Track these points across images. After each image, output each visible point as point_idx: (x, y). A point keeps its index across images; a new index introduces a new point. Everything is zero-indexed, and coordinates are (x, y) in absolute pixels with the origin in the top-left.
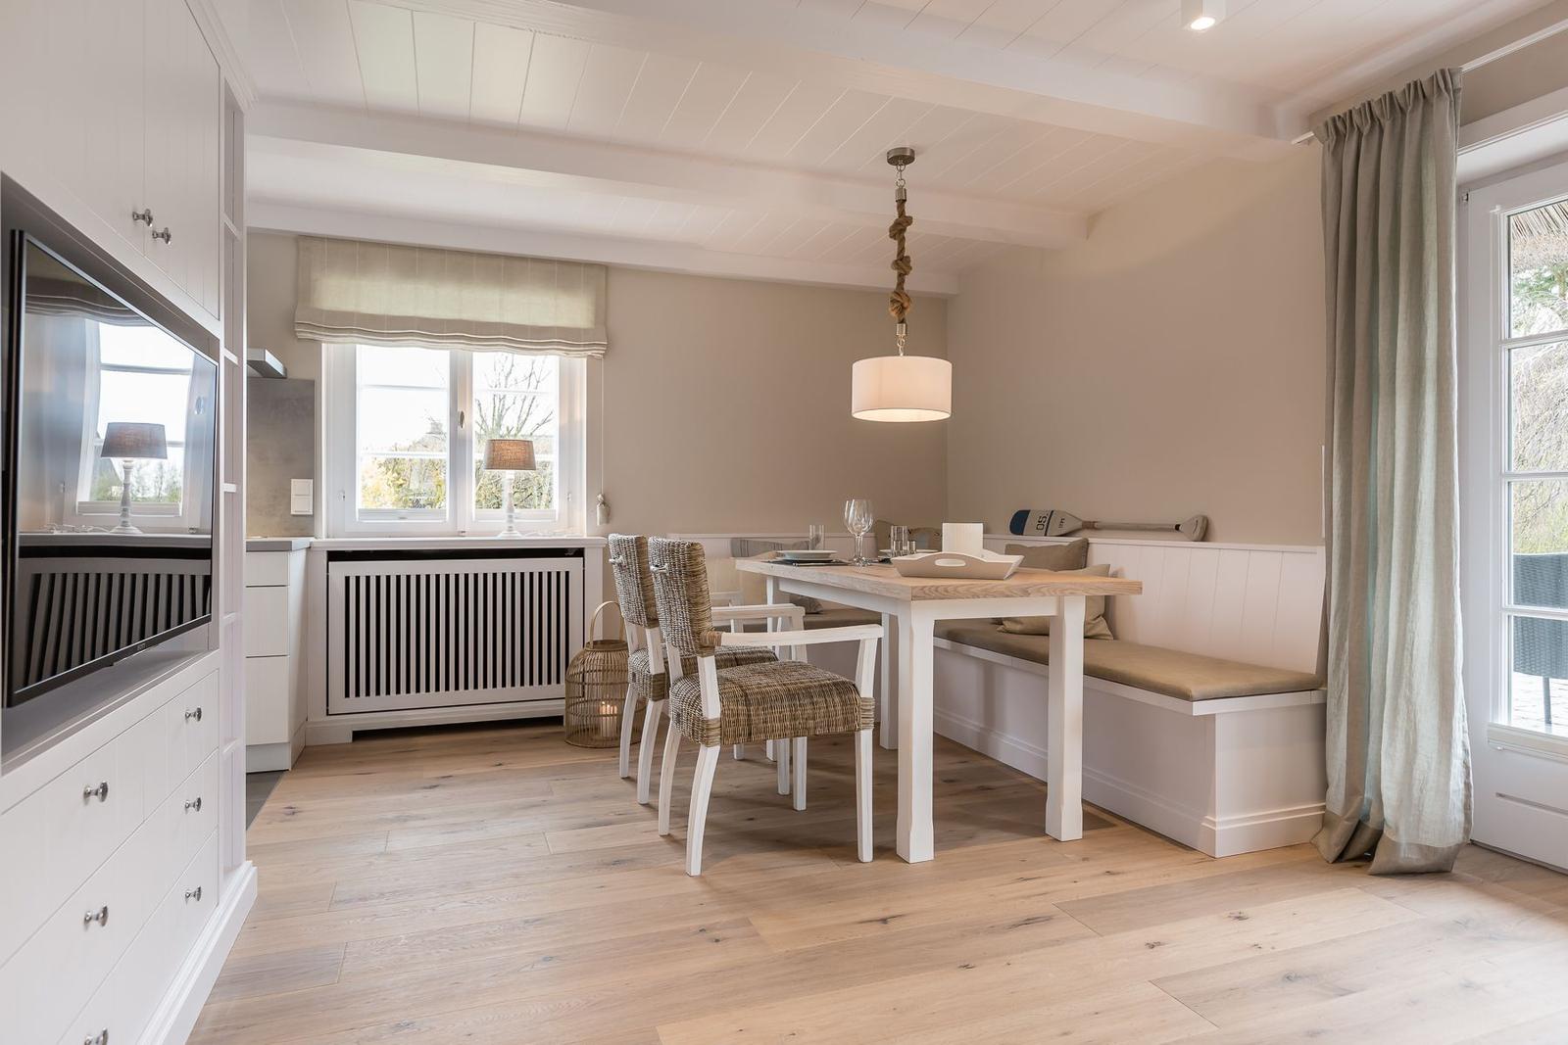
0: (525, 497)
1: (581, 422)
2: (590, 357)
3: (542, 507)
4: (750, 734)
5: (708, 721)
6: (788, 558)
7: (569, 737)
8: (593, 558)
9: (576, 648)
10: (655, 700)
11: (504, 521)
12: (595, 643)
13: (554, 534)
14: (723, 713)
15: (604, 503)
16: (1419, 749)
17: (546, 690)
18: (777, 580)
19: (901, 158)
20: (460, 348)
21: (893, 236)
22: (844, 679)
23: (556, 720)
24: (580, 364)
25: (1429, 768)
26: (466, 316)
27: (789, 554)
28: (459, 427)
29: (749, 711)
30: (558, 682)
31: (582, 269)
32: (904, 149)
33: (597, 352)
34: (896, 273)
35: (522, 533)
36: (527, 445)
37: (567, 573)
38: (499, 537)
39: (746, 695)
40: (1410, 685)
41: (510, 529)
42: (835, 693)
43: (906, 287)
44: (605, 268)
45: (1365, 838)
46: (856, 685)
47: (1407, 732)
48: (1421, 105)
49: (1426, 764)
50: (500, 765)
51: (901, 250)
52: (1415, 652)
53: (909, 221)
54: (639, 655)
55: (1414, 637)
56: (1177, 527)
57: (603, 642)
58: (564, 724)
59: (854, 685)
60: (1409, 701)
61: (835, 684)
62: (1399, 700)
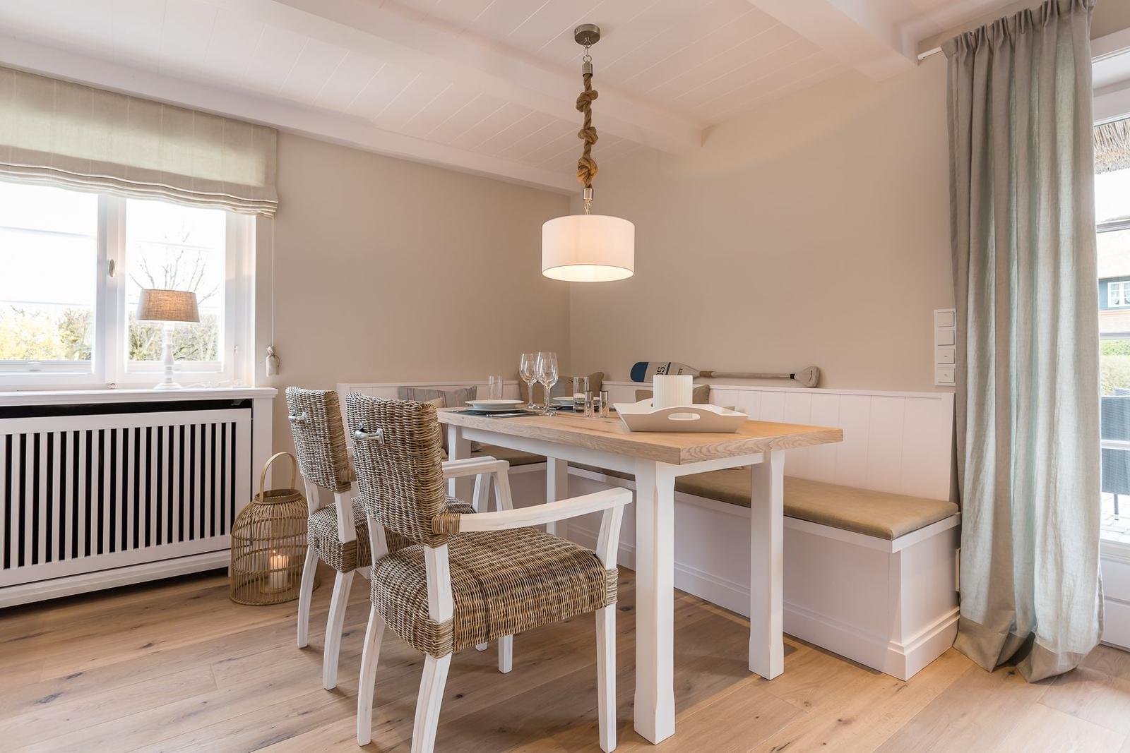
0: (188, 349)
1: (249, 277)
2: (260, 216)
3: (207, 359)
4: (488, 633)
5: (437, 627)
6: (475, 408)
7: (235, 594)
8: (263, 411)
9: (242, 502)
10: (344, 572)
11: (163, 373)
12: (265, 494)
13: (219, 385)
14: (456, 612)
15: (273, 355)
16: (1065, 568)
17: (209, 542)
18: (459, 429)
19: (587, 36)
20: (110, 193)
21: (580, 108)
22: (583, 549)
23: (221, 572)
24: (249, 221)
25: (1075, 585)
26: (117, 160)
27: (477, 405)
28: (108, 277)
29: (486, 604)
30: (223, 532)
31: (252, 130)
32: (592, 26)
33: (267, 211)
34: (583, 142)
35: (183, 385)
36: (190, 297)
37: (234, 425)
38: (155, 390)
39: (481, 583)
40: (1055, 513)
41: (169, 381)
42: (578, 567)
43: (592, 155)
44: (276, 132)
45: (1015, 645)
46: (597, 555)
47: (1056, 555)
48: (1056, 20)
49: (1072, 582)
50: (150, 645)
51: (588, 121)
52: (1058, 484)
53: (595, 95)
54: (322, 516)
55: (1057, 472)
56: (792, 376)
57: (274, 493)
58: (230, 575)
59: (595, 555)
60: (1056, 528)
61: (576, 556)
62: (1048, 527)
